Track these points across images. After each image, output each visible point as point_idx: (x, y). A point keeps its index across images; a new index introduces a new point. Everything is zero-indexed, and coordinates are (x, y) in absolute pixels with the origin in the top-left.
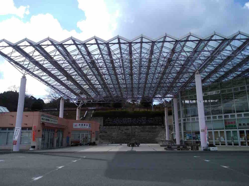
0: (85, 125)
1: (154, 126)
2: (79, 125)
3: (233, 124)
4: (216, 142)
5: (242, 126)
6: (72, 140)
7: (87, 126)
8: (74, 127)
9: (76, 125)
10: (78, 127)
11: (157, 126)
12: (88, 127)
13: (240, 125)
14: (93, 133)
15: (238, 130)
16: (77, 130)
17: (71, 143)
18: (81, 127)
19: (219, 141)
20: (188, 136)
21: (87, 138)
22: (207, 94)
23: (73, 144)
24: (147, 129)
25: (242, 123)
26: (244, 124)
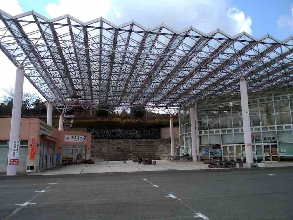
0: (78, 138)
1: (150, 140)
2: (73, 137)
3: (258, 138)
4: (237, 157)
5: (267, 140)
6: (63, 157)
7: (81, 139)
8: (66, 140)
9: (68, 138)
10: (71, 140)
11: (154, 140)
12: (82, 141)
13: (265, 139)
14: (88, 148)
15: (262, 145)
16: (69, 144)
17: (63, 161)
18: (74, 140)
19: (241, 156)
20: (205, 151)
21: (80, 154)
22: (230, 105)
23: (64, 162)
24: (143, 144)
25: (267, 136)
26: (269, 138)
